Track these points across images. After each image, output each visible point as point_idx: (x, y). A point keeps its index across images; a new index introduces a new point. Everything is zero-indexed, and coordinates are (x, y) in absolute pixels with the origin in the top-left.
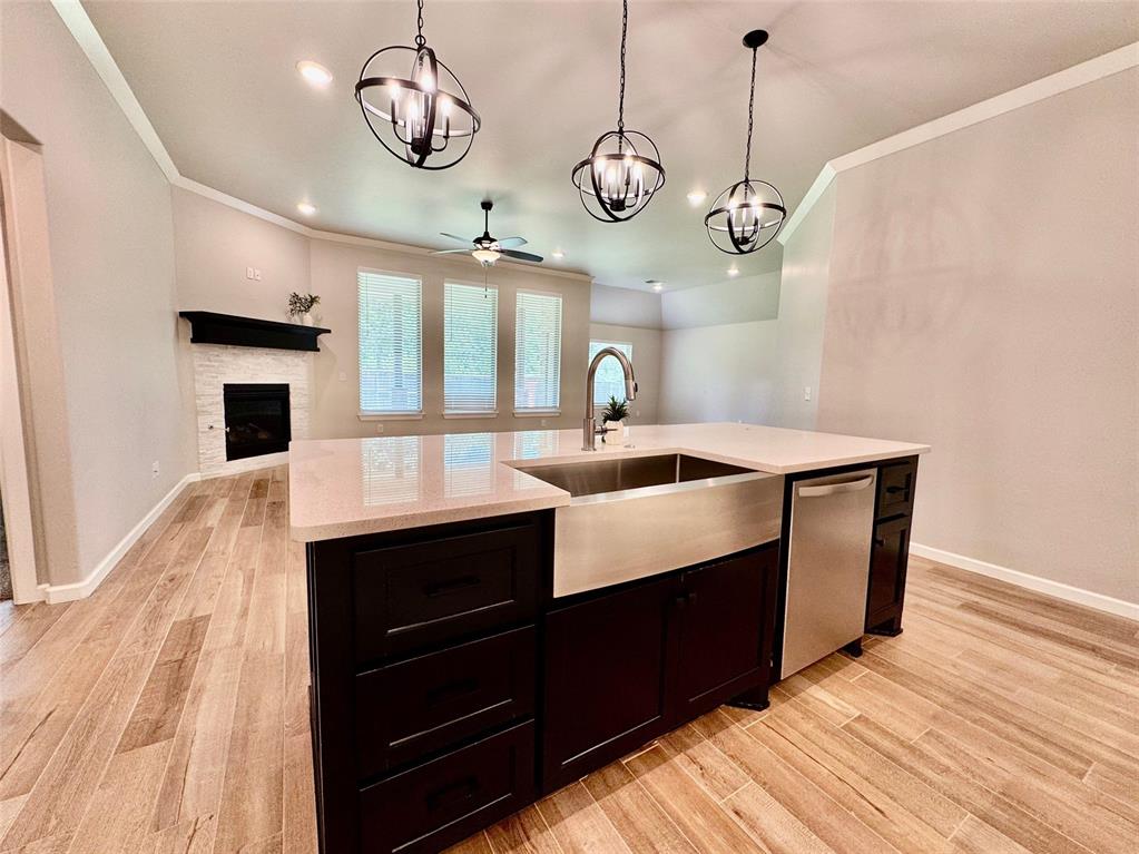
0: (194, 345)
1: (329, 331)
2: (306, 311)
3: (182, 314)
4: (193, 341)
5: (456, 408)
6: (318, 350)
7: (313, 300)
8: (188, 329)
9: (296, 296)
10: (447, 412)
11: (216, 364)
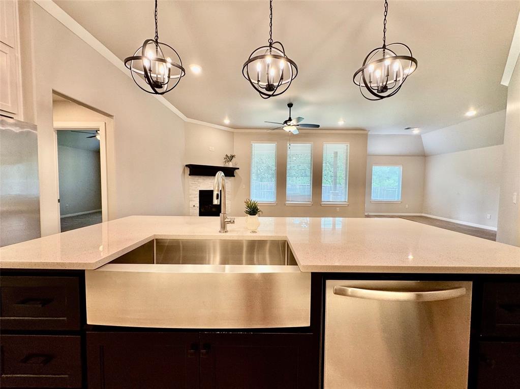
0: (190, 176)
1: (238, 169)
2: (230, 161)
3: (186, 166)
4: (190, 175)
5: (292, 201)
6: (234, 176)
7: (233, 157)
8: (188, 171)
9: (227, 156)
10: (287, 202)
11: (197, 183)
